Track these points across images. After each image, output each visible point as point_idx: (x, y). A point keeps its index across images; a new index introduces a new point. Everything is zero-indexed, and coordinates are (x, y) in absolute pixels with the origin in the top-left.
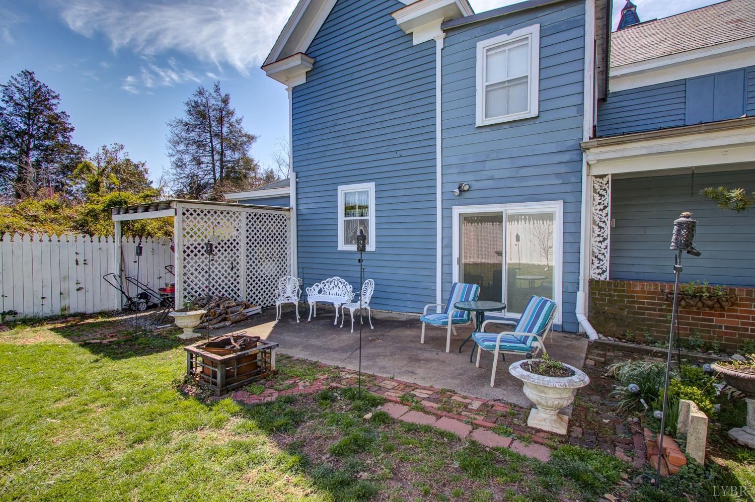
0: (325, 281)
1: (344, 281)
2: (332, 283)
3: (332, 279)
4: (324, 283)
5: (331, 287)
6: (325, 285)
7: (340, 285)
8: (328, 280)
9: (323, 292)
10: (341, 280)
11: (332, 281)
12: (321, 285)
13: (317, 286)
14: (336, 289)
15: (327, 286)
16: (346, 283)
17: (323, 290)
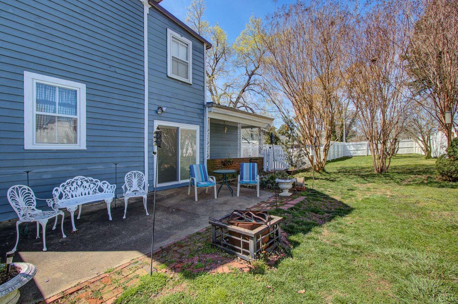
0: (65, 183)
1: (91, 178)
2: (75, 184)
3: (73, 180)
4: (63, 186)
5: (73, 188)
6: (65, 188)
7: (85, 184)
8: (68, 181)
9: (64, 197)
10: (86, 179)
11: (73, 182)
12: (60, 189)
13: (57, 190)
14: (80, 190)
15: (68, 188)
16: (94, 180)
17: (64, 194)
